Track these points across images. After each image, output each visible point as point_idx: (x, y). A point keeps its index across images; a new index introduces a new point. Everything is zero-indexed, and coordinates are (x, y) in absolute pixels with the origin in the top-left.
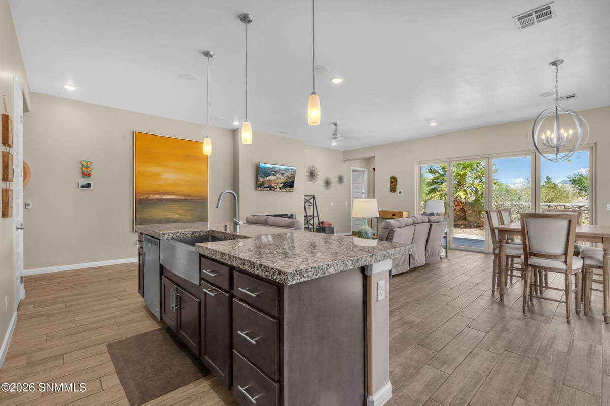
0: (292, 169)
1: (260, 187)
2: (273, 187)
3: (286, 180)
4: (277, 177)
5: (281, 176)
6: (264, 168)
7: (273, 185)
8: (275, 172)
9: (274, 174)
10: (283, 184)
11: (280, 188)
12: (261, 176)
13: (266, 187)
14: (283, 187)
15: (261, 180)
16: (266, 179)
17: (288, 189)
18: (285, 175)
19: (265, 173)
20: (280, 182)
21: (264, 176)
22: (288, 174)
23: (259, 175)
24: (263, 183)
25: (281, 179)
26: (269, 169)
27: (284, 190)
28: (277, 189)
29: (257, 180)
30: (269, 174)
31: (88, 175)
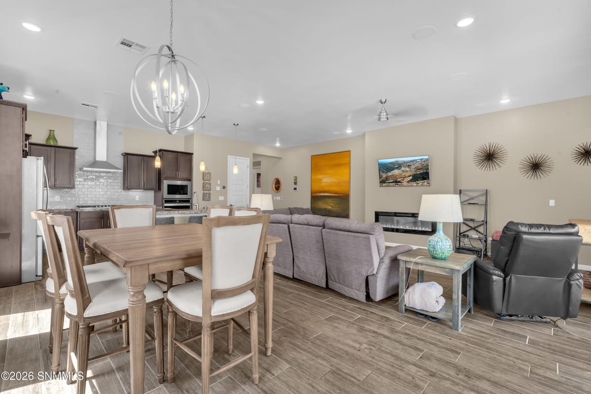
0: (422, 159)
1: (384, 183)
2: (399, 182)
3: (415, 173)
4: (403, 171)
5: (408, 169)
6: (386, 164)
7: (399, 180)
8: (399, 166)
9: (397, 168)
10: (411, 177)
11: (408, 182)
12: (383, 172)
13: (391, 182)
14: (411, 181)
15: (384, 176)
16: (390, 174)
17: (420, 182)
18: (413, 167)
19: (387, 168)
20: (407, 176)
21: (386, 172)
22: (417, 165)
23: (381, 172)
24: (387, 178)
25: (409, 172)
26: (391, 163)
27: (414, 184)
28: (405, 183)
29: (380, 177)
30: (393, 169)
31: (295, 183)
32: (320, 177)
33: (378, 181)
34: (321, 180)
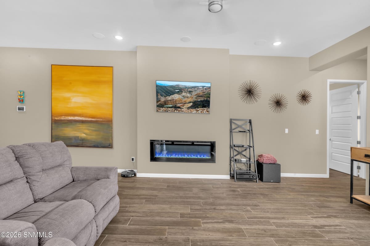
0: (203, 87)
1: (162, 107)
2: (179, 107)
3: (196, 100)
4: (183, 96)
5: (188, 95)
6: (165, 87)
7: (178, 105)
8: (180, 90)
9: (178, 93)
10: (192, 104)
11: (188, 108)
12: (162, 95)
13: (170, 107)
14: (191, 107)
15: (163, 99)
16: (169, 98)
17: (200, 110)
18: (194, 93)
19: (167, 92)
20: (187, 102)
21: (165, 95)
22: (198, 92)
23: (159, 94)
24: (166, 103)
25: (190, 98)
26: (172, 87)
27: (194, 111)
28: (184, 109)
29: (158, 100)
30: (173, 93)
31: (21, 101)
32: (67, 95)
33: (155, 104)
34: (69, 99)
